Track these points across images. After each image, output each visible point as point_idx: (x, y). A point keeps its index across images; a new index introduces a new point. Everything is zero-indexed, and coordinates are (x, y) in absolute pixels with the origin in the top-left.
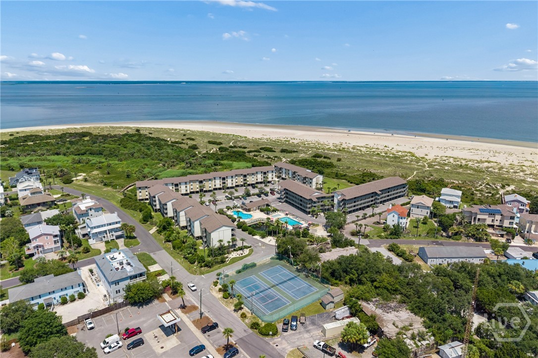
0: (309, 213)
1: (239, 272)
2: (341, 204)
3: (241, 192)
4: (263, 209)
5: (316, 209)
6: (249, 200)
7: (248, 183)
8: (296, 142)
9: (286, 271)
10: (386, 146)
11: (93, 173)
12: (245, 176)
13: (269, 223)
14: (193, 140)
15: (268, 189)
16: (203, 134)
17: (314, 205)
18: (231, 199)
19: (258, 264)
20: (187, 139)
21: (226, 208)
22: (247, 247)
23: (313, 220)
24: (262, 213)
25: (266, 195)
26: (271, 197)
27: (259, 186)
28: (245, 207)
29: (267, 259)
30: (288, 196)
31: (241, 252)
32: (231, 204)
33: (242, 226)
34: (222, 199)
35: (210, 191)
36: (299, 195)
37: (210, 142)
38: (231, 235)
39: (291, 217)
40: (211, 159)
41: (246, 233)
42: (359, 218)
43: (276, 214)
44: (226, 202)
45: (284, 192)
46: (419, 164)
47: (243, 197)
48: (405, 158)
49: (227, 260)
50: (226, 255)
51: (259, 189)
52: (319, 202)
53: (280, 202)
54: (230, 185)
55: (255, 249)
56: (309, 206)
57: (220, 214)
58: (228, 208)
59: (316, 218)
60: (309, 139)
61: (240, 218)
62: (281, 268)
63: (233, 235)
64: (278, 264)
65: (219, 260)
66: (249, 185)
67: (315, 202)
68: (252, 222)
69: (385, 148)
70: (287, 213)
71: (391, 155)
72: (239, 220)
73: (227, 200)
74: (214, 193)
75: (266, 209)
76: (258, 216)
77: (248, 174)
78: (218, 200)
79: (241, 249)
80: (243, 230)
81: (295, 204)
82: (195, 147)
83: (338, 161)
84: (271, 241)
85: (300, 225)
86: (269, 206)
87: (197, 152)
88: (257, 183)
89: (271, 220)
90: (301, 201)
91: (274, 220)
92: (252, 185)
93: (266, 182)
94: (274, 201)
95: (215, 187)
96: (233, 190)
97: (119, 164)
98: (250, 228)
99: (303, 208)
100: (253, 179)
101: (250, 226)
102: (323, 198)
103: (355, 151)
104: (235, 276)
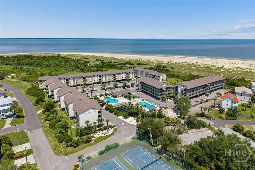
0: (160, 99)
1: (101, 153)
2: (184, 92)
3: (112, 85)
4: (126, 96)
5: (165, 96)
6: (116, 90)
7: (116, 80)
8: (145, 60)
9: (147, 153)
10: (197, 62)
11: (21, 74)
12: (114, 75)
13: (130, 106)
14: (88, 59)
15: (129, 84)
16: (93, 57)
17: (164, 93)
18: (104, 89)
19: (120, 144)
20: (85, 59)
21: (100, 95)
22: (111, 127)
23: (163, 104)
24: (126, 99)
25: (128, 87)
26: (131, 89)
27: (124, 82)
28: (113, 95)
29: (128, 139)
30: (143, 87)
31: (106, 131)
32: (103, 92)
33: (109, 109)
34: (98, 90)
35: (91, 84)
36: (152, 86)
37: (97, 60)
38: (98, 116)
39: (147, 102)
40: (96, 67)
41: (112, 114)
42: (198, 103)
43: (136, 99)
44: (101, 92)
45: (141, 84)
46: (221, 71)
47: (112, 88)
48: (211, 68)
49: (92, 139)
50: (92, 135)
51: (124, 83)
52: (167, 91)
53: (138, 91)
54: (104, 81)
55: (118, 129)
56: (159, 94)
57: (95, 99)
58: (101, 95)
59: (165, 103)
60: (153, 59)
61: (108, 102)
62: (142, 149)
63: (99, 116)
64: (139, 144)
65: (85, 140)
66: (117, 81)
67: (164, 91)
68: (117, 105)
69: (197, 63)
70: (144, 98)
71: (202, 66)
72: (108, 104)
73: (101, 90)
74: (94, 86)
75: (128, 96)
76: (122, 101)
77: (116, 74)
78: (95, 90)
79: (106, 128)
80: (110, 112)
81: (149, 93)
82: (88, 62)
83: (171, 69)
84: (132, 121)
85: (155, 108)
86: (130, 94)
87: (88, 65)
88: (123, 80)
89: (132, 104)
90: (153, 90)
91: (134, 104)
92: (119, 81)
93: (128, 80)
94: (134, 91)
95: (94, 82)
96: (107, 84)
97: (40, 70)
98: (116, 110)
99: (155, 95)
100: (120, 77)
101: (116, 108)
102: (170, 88)
103: (180, 64)
104: (98, 157)
